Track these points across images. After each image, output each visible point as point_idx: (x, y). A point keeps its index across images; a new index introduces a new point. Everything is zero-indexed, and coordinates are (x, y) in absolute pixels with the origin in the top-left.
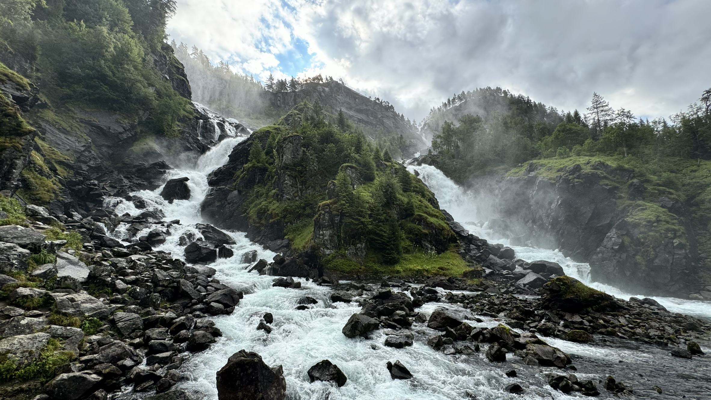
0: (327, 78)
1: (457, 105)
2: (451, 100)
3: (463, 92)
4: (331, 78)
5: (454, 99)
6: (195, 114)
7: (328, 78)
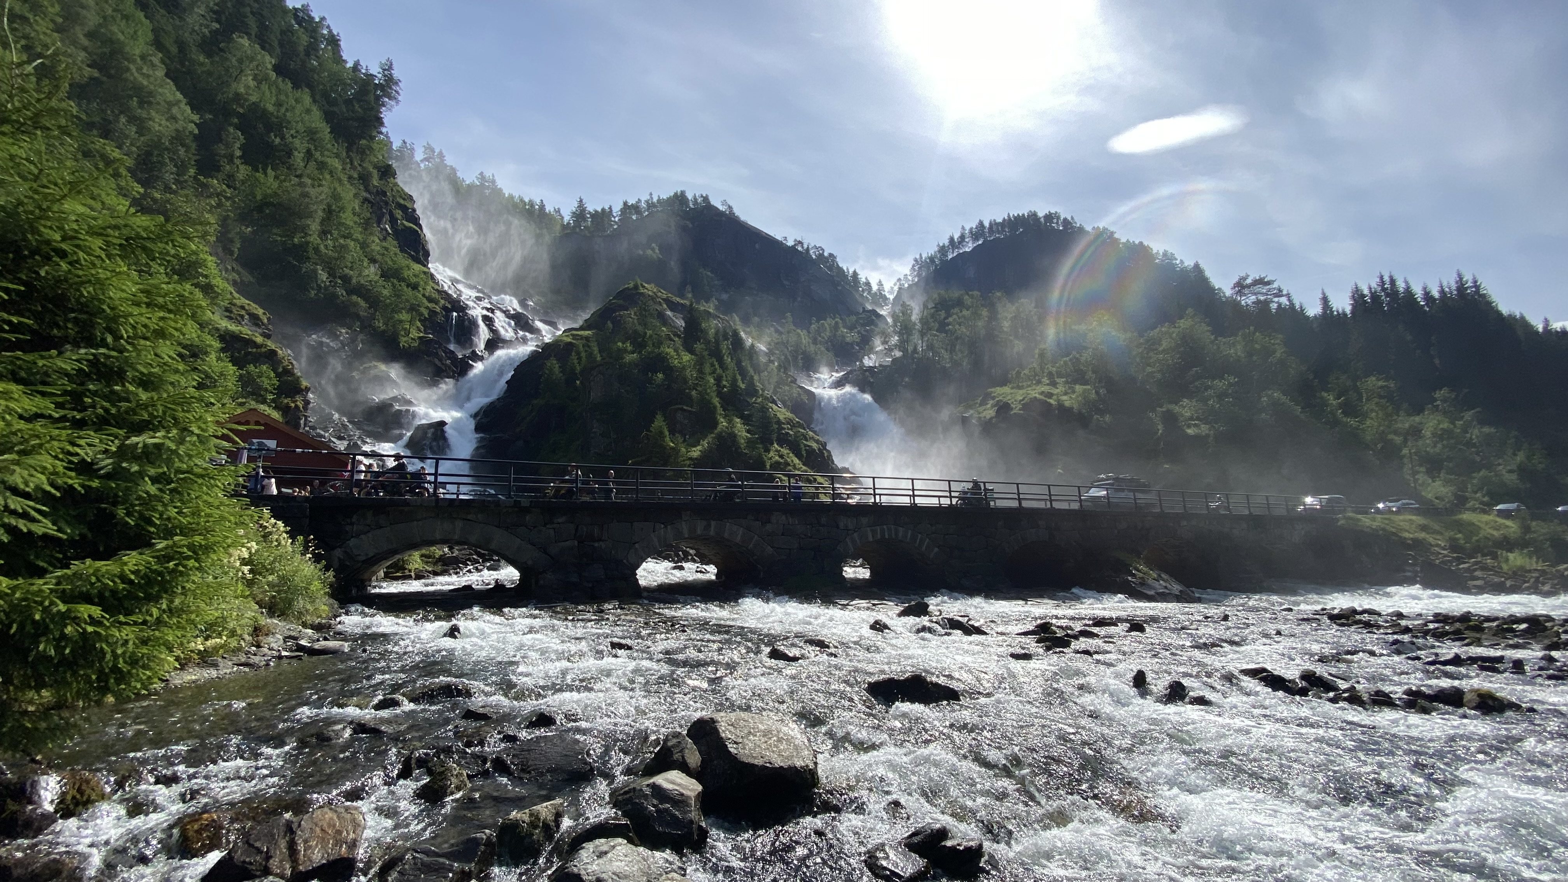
0: (695, 199)
1: (967, 250)
2: (956, 237)
3: (981, 223)
4: (706, 199)
5: (962, 237)
6: (443, 302)
7: (700, 200)
